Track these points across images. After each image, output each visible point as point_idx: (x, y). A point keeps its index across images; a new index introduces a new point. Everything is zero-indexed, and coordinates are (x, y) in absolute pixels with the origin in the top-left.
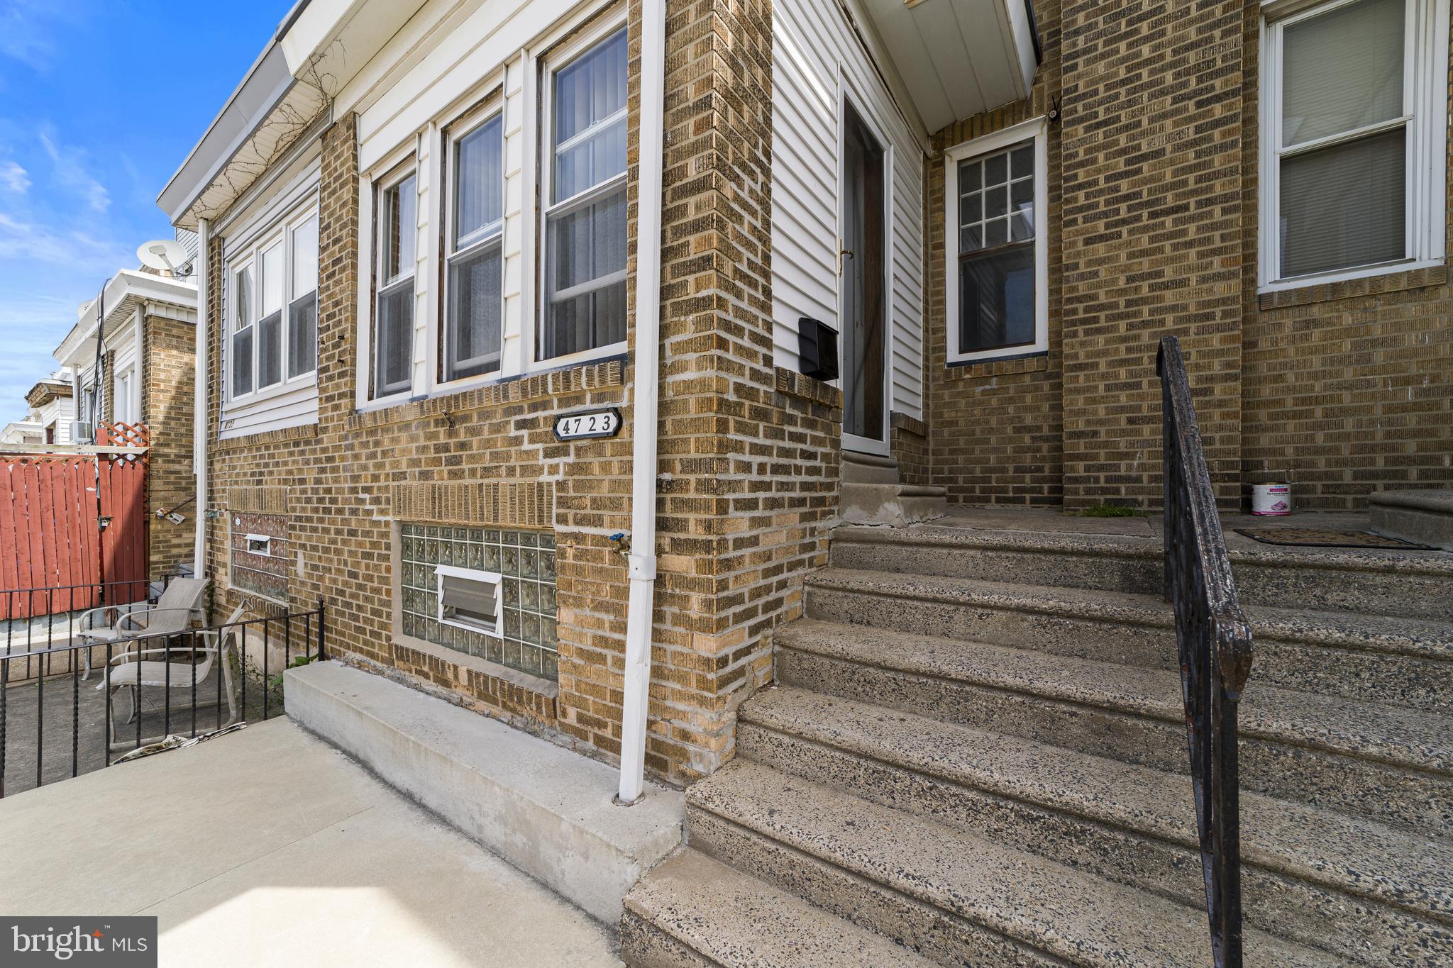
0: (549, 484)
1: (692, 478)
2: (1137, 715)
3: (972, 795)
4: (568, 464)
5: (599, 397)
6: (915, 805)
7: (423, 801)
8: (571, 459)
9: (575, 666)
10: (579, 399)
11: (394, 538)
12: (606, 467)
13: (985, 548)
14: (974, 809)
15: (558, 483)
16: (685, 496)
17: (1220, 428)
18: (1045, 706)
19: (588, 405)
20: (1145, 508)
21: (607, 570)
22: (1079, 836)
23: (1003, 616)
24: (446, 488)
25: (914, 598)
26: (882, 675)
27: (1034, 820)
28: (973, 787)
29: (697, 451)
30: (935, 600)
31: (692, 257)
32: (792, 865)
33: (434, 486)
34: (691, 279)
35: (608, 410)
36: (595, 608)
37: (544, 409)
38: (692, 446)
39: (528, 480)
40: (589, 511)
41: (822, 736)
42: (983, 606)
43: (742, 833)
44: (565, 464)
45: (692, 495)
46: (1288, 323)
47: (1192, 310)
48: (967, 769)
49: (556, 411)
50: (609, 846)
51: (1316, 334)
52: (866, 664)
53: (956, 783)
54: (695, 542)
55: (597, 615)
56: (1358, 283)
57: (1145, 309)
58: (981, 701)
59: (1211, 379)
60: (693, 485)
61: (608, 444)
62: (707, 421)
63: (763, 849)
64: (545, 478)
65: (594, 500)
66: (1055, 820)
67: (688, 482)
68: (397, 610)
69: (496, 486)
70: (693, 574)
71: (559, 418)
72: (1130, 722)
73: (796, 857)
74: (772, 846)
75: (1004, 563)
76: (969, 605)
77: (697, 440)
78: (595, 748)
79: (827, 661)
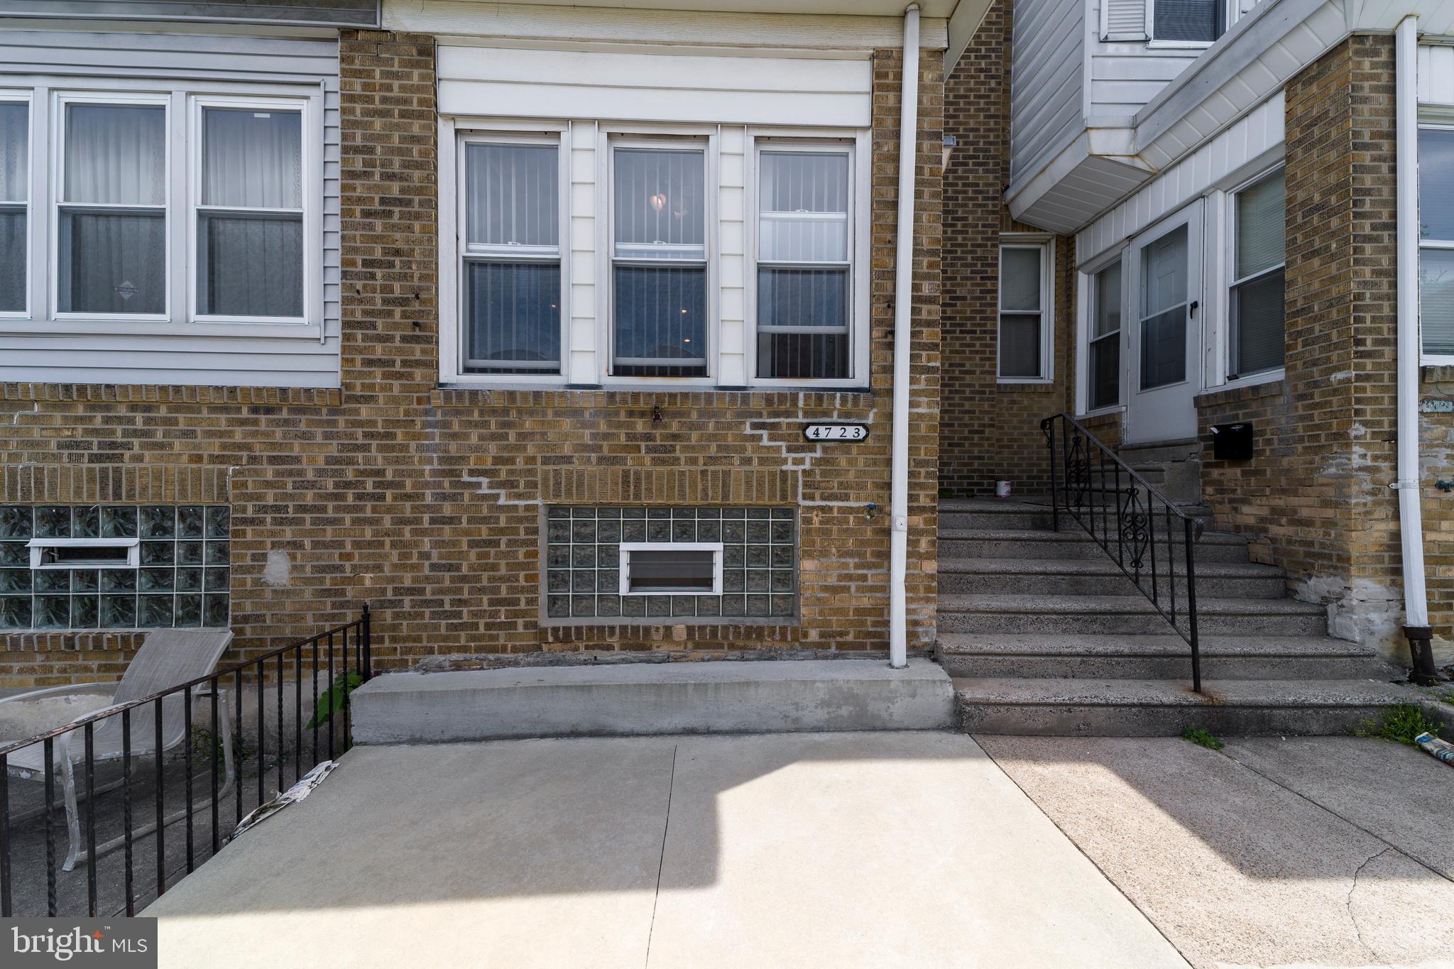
0: (795, 472)
1: (923, 470)
2: (1085, 575)
3: (1054, 617)
4: (816, 458)
5: (847, 415)
6: (1030, 629)
7: (711, 729)
8: (818, 454)
9: (818, 599)
10: (827, 413)
11: (542, 522)
12: (852, 462)
13: (971, 512)
14: (1056, 622)
15: (804, 471)
16: (918, 481)
17: (988, 452)
18: (1052, 578)
19: (835, 418)
20: (956, 493)
21: (852, 529)
22: (1095, 621)
23: (1005, 543)
24: (649, 475)
25: (962, 539)
26: (977, 577)
27: (1078, 619)
28: (1056, 613)
29: (926, 455)
30: (972, 539)
31: (924, 341)
32: (1013, 663)
33: (626, 474)
34: (924, 353)
35: (859, 425)
36: (840, 556)
37: (788, 417)
38: (922, 452)
39: (766, 469)
40: (835, 490)
41: (981, 608)
42: (996, 540)
43: (983, 657)
44: (812, 458)
45: (922, 480)
46: (1006, 399)
47: (977, 388)
48: (1052, 606)
49: (801, 419)
50: (934, 682)
51: (1015, 407)
52: (968, 573)
53: (1047, 613)
54: (924, 507)
55: (843, 560)
56: (1029, 385)
57: (957, 383)
58: (1025, 581)
59: (984, 425)
60: (923, 474)
61: (854, 448)
62: (932, 438)
63: (996, 661)
64: (789, 467)
65: (841, 484)
66: (1087, 617)
67: (919, 473)
68: (543, 595)
69: (727, 474)
70: (922, 526)
71: (808, 425)
72: (1083, 578)
73: (1014, 659)
74: (1001, 658)
75: (982, 519)
76: (989, 539)
77: (926, 448)
78: (837, 652)
79: (945, 575)
